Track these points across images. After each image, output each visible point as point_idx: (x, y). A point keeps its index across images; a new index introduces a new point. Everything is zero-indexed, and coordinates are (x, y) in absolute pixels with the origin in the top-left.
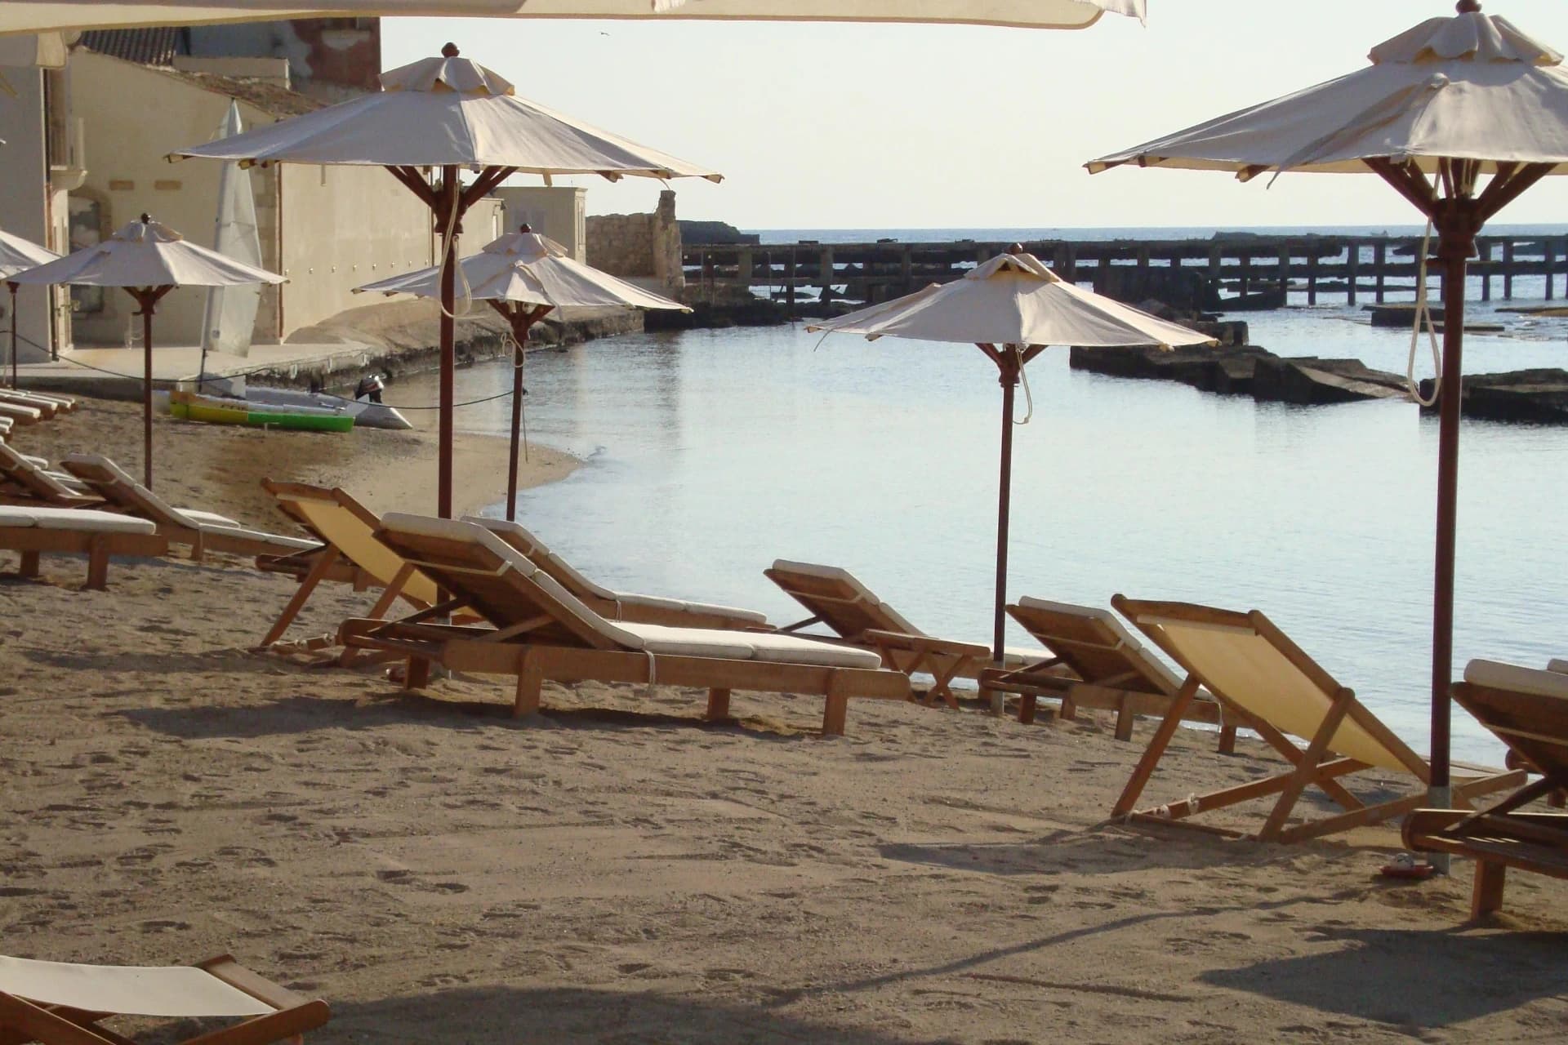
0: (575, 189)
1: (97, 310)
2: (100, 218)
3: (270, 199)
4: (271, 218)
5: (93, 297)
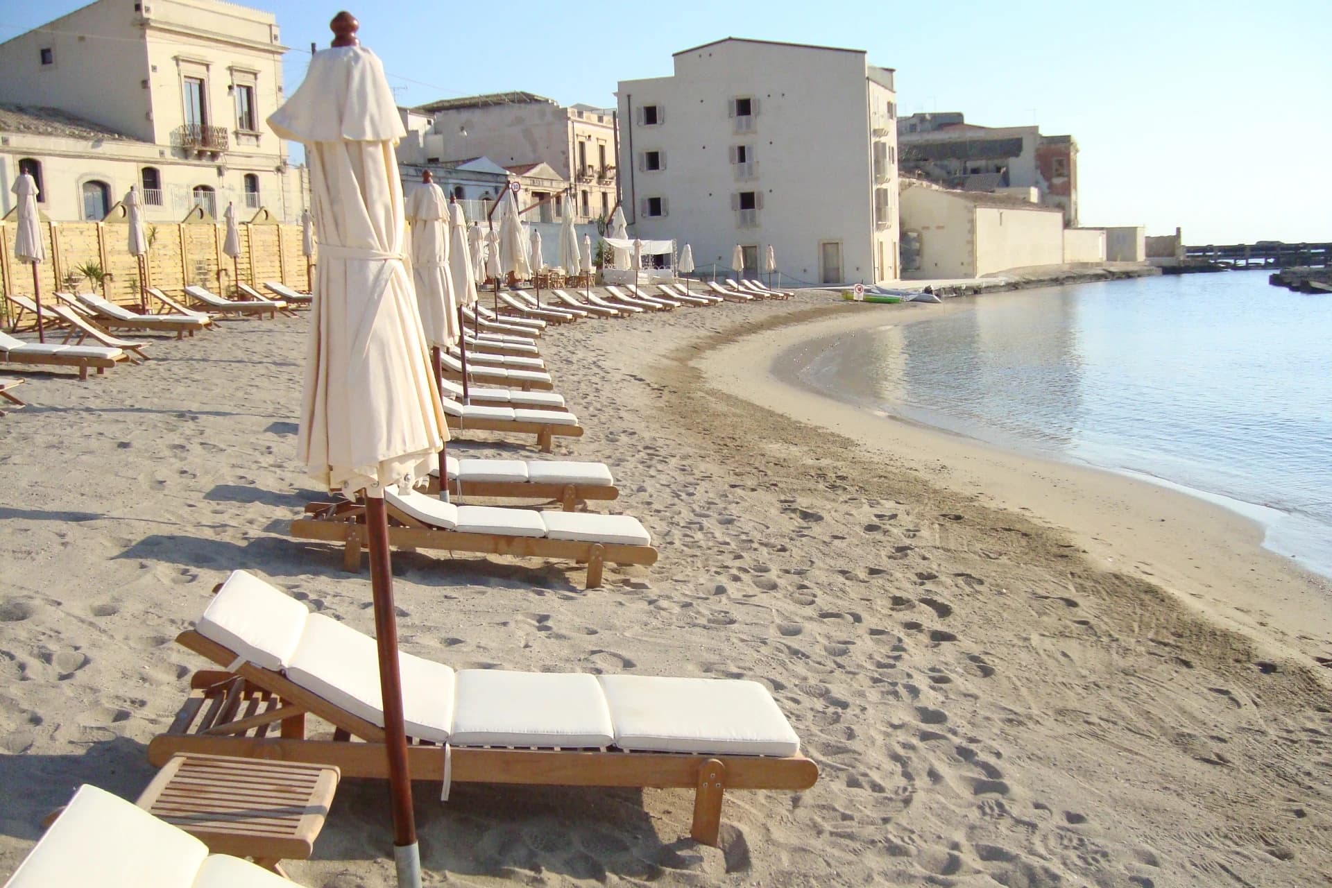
0: (1137, 228)
1: (918, 268)
2: (919, 239)
3: (972, 231)
4: (972, 237)
5: (917, 264)
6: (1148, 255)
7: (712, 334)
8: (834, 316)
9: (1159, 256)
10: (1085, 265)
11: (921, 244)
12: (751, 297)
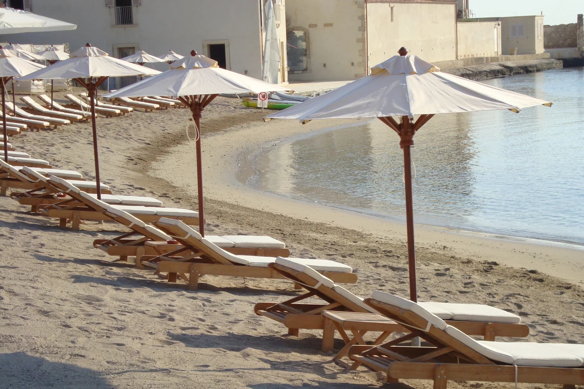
0: (535, 16)
1: (305, 70)
2: (306, 38)
3: (363, 28)
4: (363, 35)
5: (304, 65)
6: (546, 47)
7: (144, 145)
8: (245, 125)
9: (558, 46)
10: (479, 60)
11: (308, 45)
12: (157, 106)
